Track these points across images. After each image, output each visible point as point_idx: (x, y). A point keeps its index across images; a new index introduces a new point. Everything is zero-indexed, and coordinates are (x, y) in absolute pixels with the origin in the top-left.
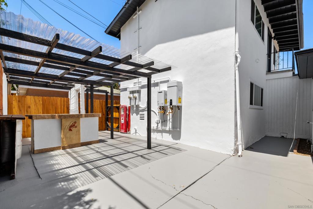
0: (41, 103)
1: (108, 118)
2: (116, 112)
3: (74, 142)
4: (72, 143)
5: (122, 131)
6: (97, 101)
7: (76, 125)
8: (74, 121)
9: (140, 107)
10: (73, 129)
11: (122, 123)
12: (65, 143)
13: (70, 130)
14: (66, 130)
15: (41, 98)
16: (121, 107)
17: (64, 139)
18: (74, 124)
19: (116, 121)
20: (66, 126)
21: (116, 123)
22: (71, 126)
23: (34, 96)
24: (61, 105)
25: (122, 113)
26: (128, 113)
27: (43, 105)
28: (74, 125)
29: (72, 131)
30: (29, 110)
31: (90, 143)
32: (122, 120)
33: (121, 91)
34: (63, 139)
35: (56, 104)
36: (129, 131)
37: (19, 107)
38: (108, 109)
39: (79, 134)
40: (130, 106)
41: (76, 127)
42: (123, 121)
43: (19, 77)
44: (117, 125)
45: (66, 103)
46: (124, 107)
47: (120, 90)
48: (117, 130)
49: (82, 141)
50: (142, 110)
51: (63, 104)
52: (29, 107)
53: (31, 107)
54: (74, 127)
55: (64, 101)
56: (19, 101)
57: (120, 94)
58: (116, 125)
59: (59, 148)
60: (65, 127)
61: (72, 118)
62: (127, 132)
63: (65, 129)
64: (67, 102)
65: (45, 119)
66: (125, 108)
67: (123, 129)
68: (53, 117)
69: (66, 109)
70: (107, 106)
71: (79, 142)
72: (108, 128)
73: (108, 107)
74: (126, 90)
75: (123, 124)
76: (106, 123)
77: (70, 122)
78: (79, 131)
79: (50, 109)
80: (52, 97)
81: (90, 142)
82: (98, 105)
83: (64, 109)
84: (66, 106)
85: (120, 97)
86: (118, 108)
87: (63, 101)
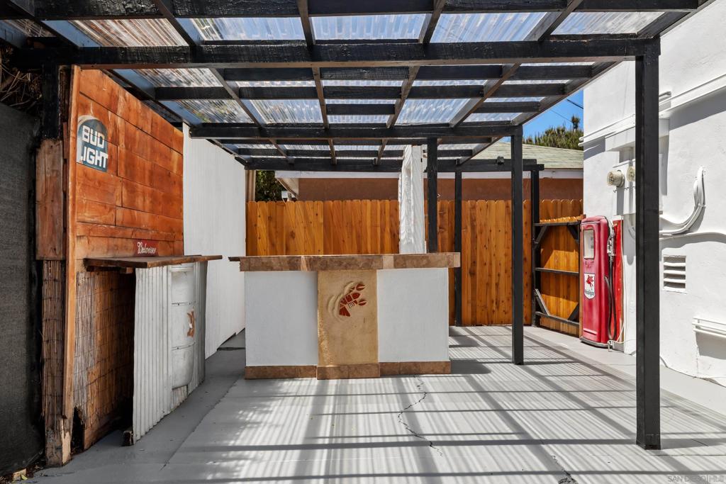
0: (321, 220)
1: (538, 273)
2: (569, 250)
3: (358, 358)
4: (349, 362)
5: (588, 336)
6: (497, 207)
7: (362, 294)
8: (356, 280)
9: (668, 224)
10: (353, 309)
11: (589, 296)
12: (327, 356)
13: (344, 312)
14: (329, 311)
15: (319, 205)
16: (583, 226)
17: (324, 343)
18: (355, 291)
19: (569, 286)
20: (331, 298)
21: (568, 298)
22: (347, 299)
23: (304, 201)
24: (374, 227)
25: (589, 253)
26: (610, 251)
27: (325, 226)
28: (356, 295)
29: (348, 315)
30: (291, 242)
31: (414, 368)
32: (587, 287)
33: (587, 156)
34: (322, 341)
35: (360, 222)
36: (615, 338)
37: (270, 234)
38: (540, 236)
39: (373, 331)
40: (619, 218)
41: (362, 303)
42: (589, 290)
43: (249, 146)
44: (573, 305)
45: (388, 219)
46: (594, 225)
47: (581, 149)
48: (573, 329)
49: (384, 356)
50: (675, 234)
51: (379, 223)
52: (292, 235)
53: (296, 234)
54: (356, 302)
55: (383, 212)
56: (270, 218)
57: (581, 170)
58: (568, 305)
59: (311, 373)
60: (326, 300)
61: (346, 268)
62: (607, 339)
63: (327, 307)
64: (391, 216)
65: (272, 269)
66: (602, 228)
67: (589, 323)
68: (293, 265)
69: (388, 237)
70: (537, 225)
71: (374, 362)
72: (538, 317)
73: (538, 229)
74: (603, 150)
75: (590, 302)
76: (533, 296)
77: (342, 283)
78: (372, 318)
79: (343, 241)
80: (349, 202)
81: (415, 364)
82: (501, 224)
83: (382, 238)
84: (388, 229)
85: (581, 181)
86: (574, 230)
87: (381, 211)
